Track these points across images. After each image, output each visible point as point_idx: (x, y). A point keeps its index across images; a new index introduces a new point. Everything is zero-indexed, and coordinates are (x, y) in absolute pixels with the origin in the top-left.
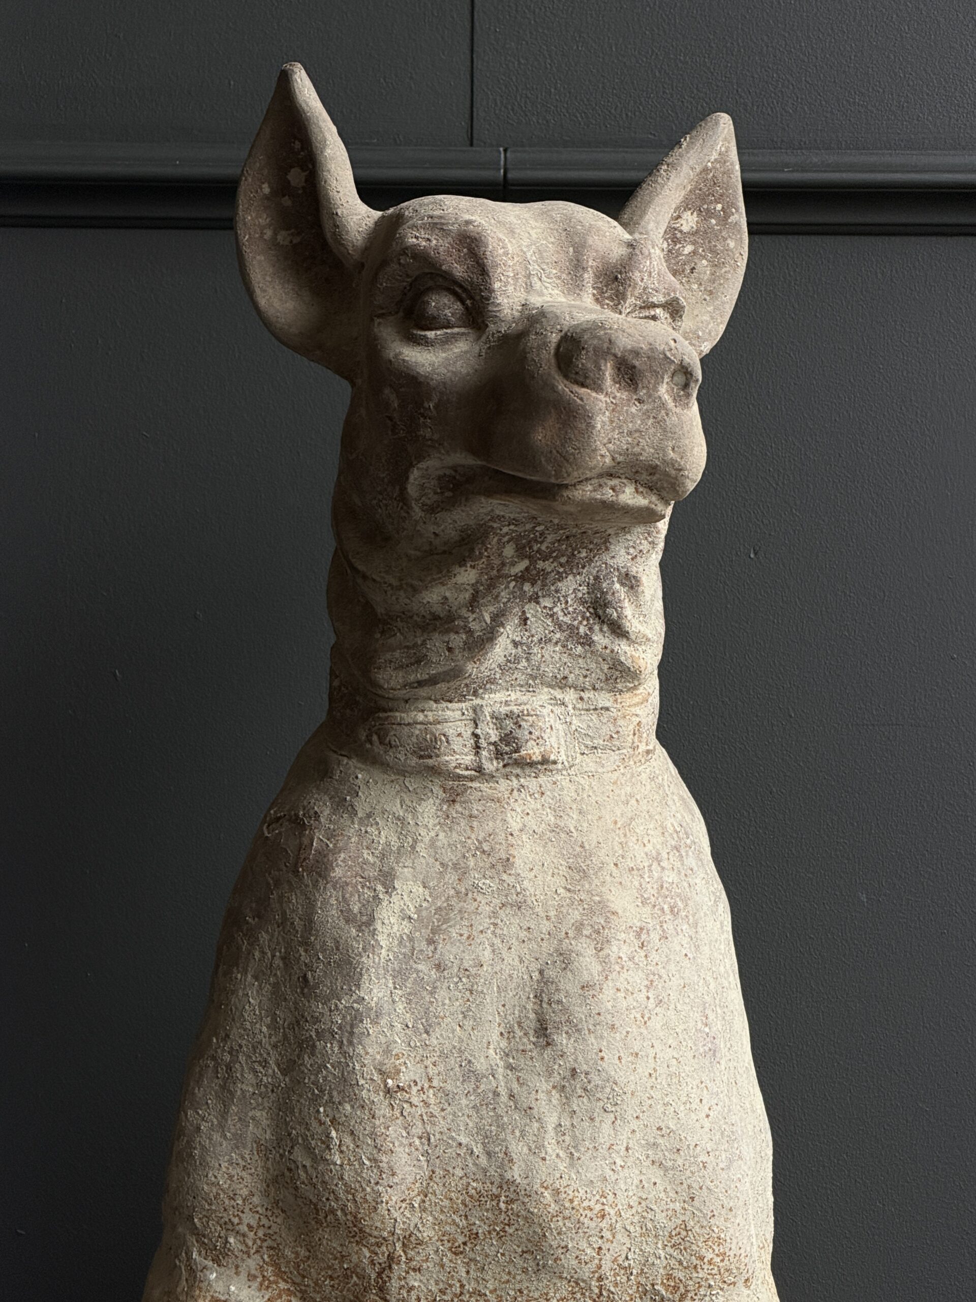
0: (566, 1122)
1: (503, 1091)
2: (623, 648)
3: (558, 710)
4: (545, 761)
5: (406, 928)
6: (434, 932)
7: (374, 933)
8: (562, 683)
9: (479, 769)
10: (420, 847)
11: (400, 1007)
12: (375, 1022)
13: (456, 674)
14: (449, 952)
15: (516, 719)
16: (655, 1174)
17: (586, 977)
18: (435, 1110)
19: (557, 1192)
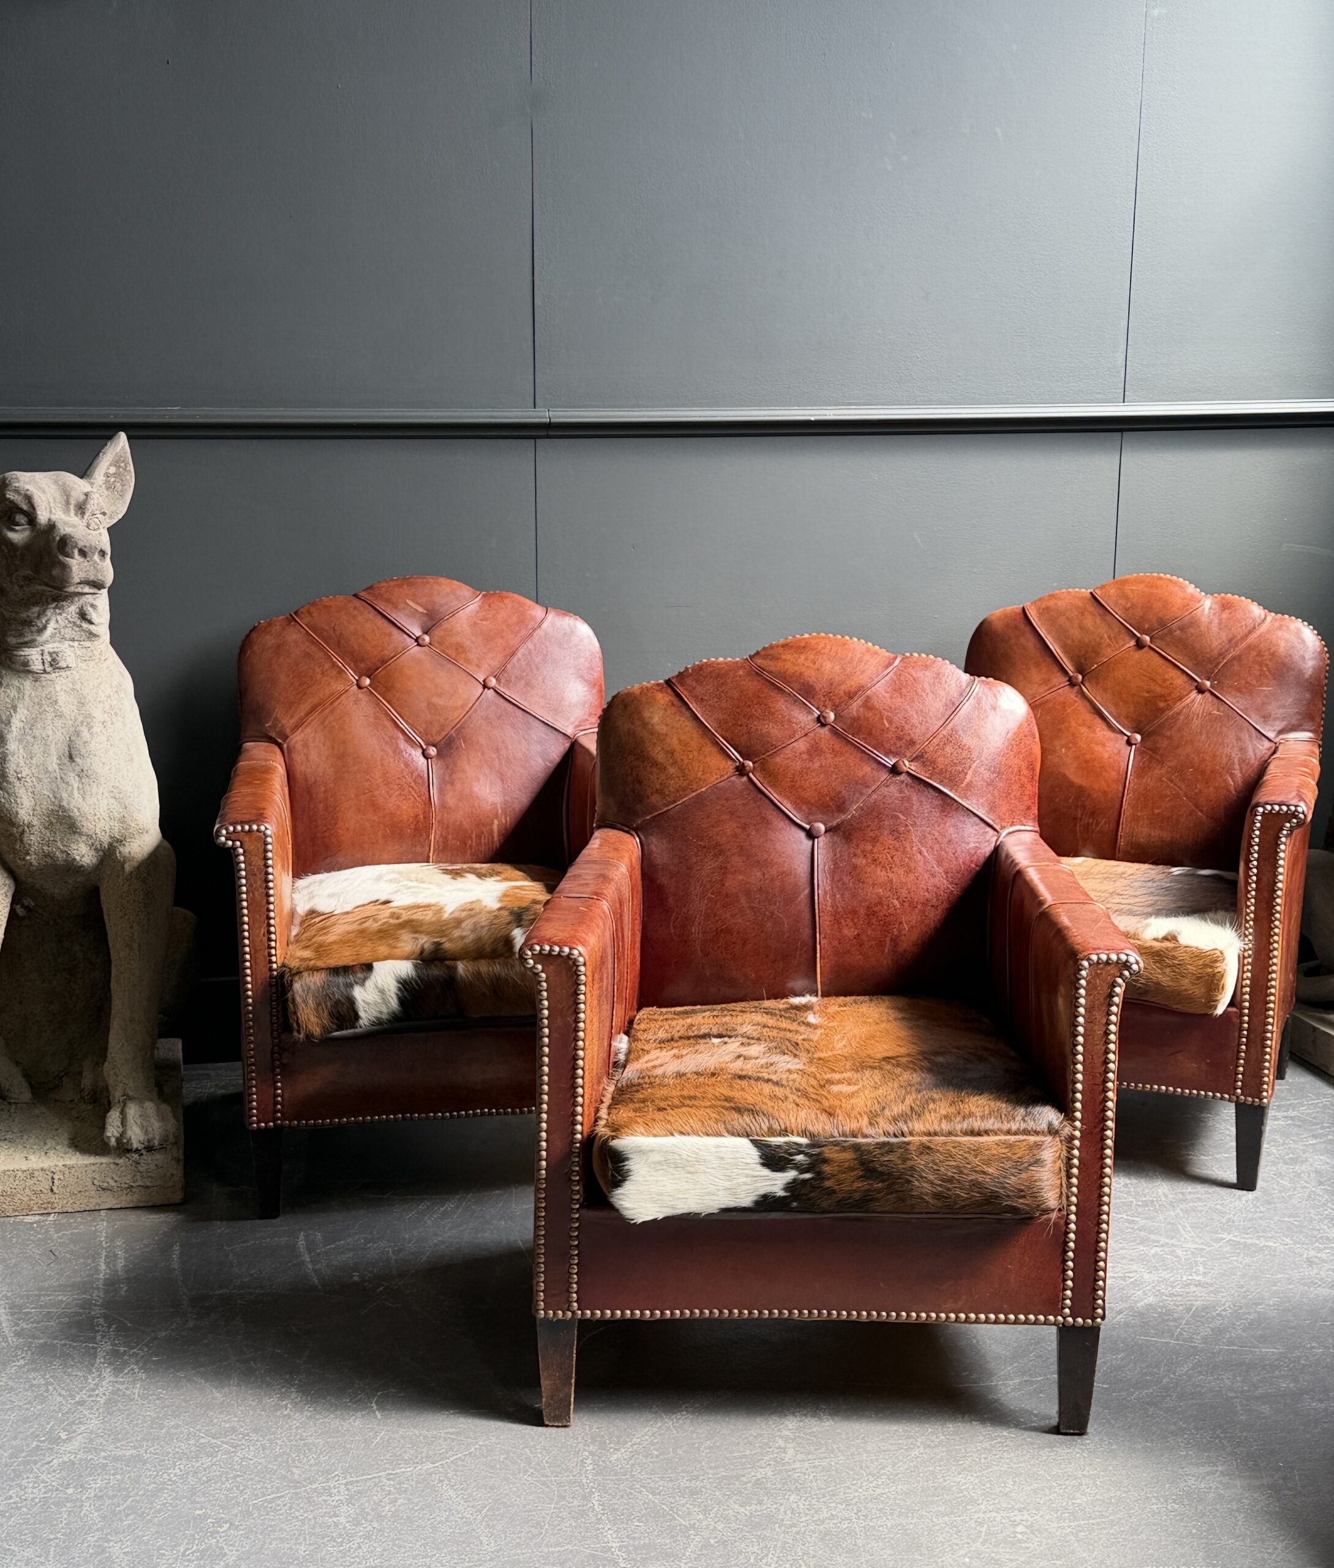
0: (81, 786)
1: (59, 777)
2: (92, 628)
3: (72, 649)
4: (68, 667)
5: (22, 724)
6: (32, 725)
7: (11, 727)
8: (73, 640)
9: (45, 670)
10: (26, 697)
11: (21, 751)
12: (13, 756)
13: (34, 641)
14: (37, 732)
15: (57, 653)
16: (113, 801)
17: (85, 739)
18: (35, 783)
19: (79, 809)
